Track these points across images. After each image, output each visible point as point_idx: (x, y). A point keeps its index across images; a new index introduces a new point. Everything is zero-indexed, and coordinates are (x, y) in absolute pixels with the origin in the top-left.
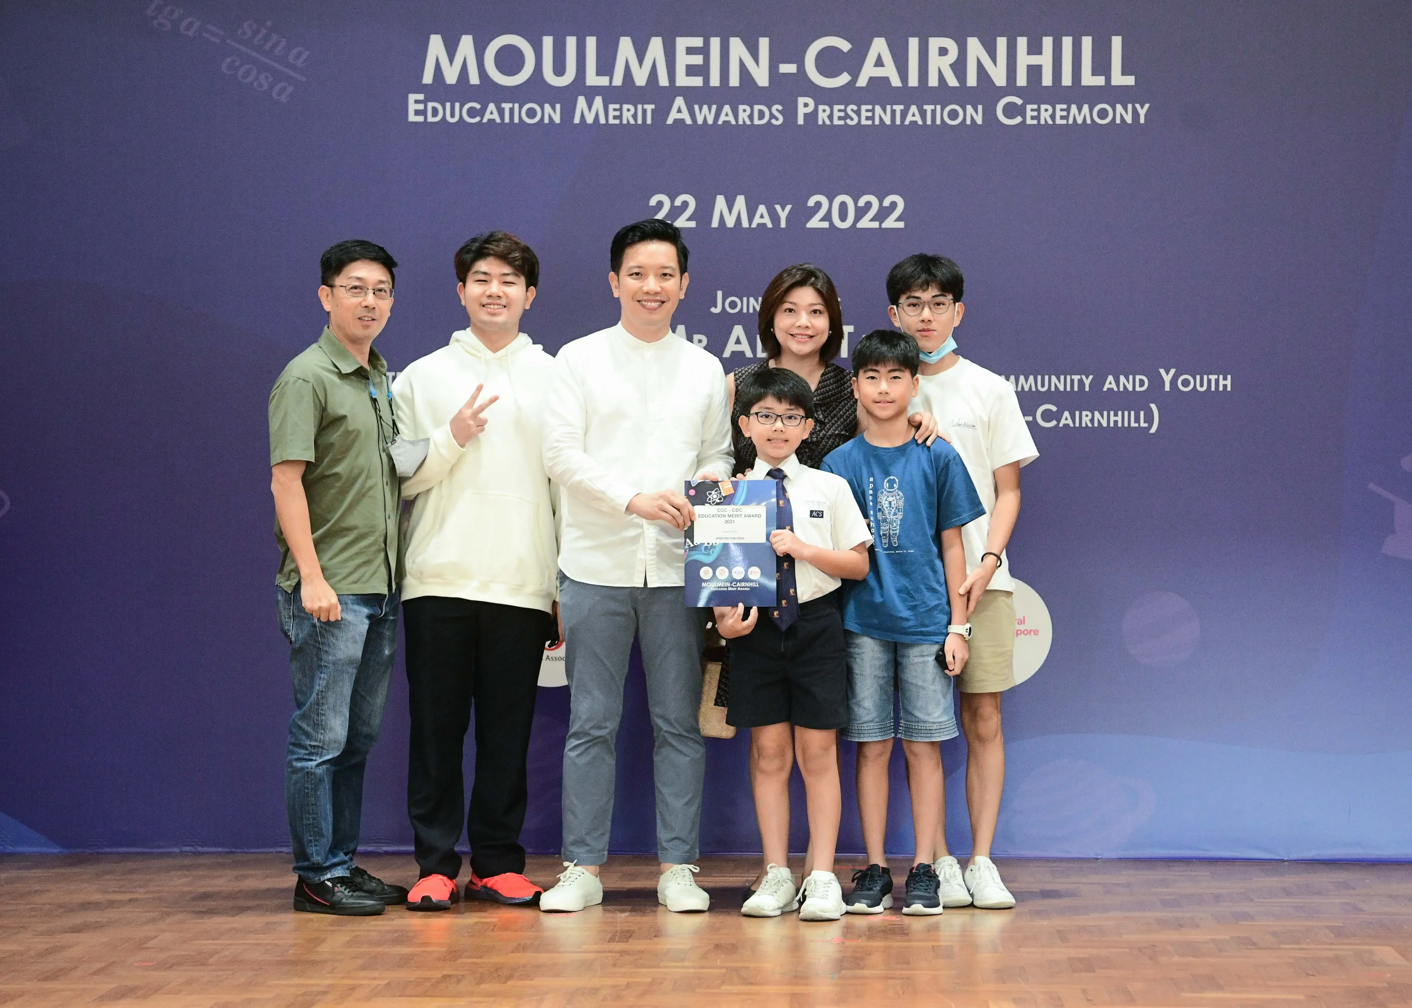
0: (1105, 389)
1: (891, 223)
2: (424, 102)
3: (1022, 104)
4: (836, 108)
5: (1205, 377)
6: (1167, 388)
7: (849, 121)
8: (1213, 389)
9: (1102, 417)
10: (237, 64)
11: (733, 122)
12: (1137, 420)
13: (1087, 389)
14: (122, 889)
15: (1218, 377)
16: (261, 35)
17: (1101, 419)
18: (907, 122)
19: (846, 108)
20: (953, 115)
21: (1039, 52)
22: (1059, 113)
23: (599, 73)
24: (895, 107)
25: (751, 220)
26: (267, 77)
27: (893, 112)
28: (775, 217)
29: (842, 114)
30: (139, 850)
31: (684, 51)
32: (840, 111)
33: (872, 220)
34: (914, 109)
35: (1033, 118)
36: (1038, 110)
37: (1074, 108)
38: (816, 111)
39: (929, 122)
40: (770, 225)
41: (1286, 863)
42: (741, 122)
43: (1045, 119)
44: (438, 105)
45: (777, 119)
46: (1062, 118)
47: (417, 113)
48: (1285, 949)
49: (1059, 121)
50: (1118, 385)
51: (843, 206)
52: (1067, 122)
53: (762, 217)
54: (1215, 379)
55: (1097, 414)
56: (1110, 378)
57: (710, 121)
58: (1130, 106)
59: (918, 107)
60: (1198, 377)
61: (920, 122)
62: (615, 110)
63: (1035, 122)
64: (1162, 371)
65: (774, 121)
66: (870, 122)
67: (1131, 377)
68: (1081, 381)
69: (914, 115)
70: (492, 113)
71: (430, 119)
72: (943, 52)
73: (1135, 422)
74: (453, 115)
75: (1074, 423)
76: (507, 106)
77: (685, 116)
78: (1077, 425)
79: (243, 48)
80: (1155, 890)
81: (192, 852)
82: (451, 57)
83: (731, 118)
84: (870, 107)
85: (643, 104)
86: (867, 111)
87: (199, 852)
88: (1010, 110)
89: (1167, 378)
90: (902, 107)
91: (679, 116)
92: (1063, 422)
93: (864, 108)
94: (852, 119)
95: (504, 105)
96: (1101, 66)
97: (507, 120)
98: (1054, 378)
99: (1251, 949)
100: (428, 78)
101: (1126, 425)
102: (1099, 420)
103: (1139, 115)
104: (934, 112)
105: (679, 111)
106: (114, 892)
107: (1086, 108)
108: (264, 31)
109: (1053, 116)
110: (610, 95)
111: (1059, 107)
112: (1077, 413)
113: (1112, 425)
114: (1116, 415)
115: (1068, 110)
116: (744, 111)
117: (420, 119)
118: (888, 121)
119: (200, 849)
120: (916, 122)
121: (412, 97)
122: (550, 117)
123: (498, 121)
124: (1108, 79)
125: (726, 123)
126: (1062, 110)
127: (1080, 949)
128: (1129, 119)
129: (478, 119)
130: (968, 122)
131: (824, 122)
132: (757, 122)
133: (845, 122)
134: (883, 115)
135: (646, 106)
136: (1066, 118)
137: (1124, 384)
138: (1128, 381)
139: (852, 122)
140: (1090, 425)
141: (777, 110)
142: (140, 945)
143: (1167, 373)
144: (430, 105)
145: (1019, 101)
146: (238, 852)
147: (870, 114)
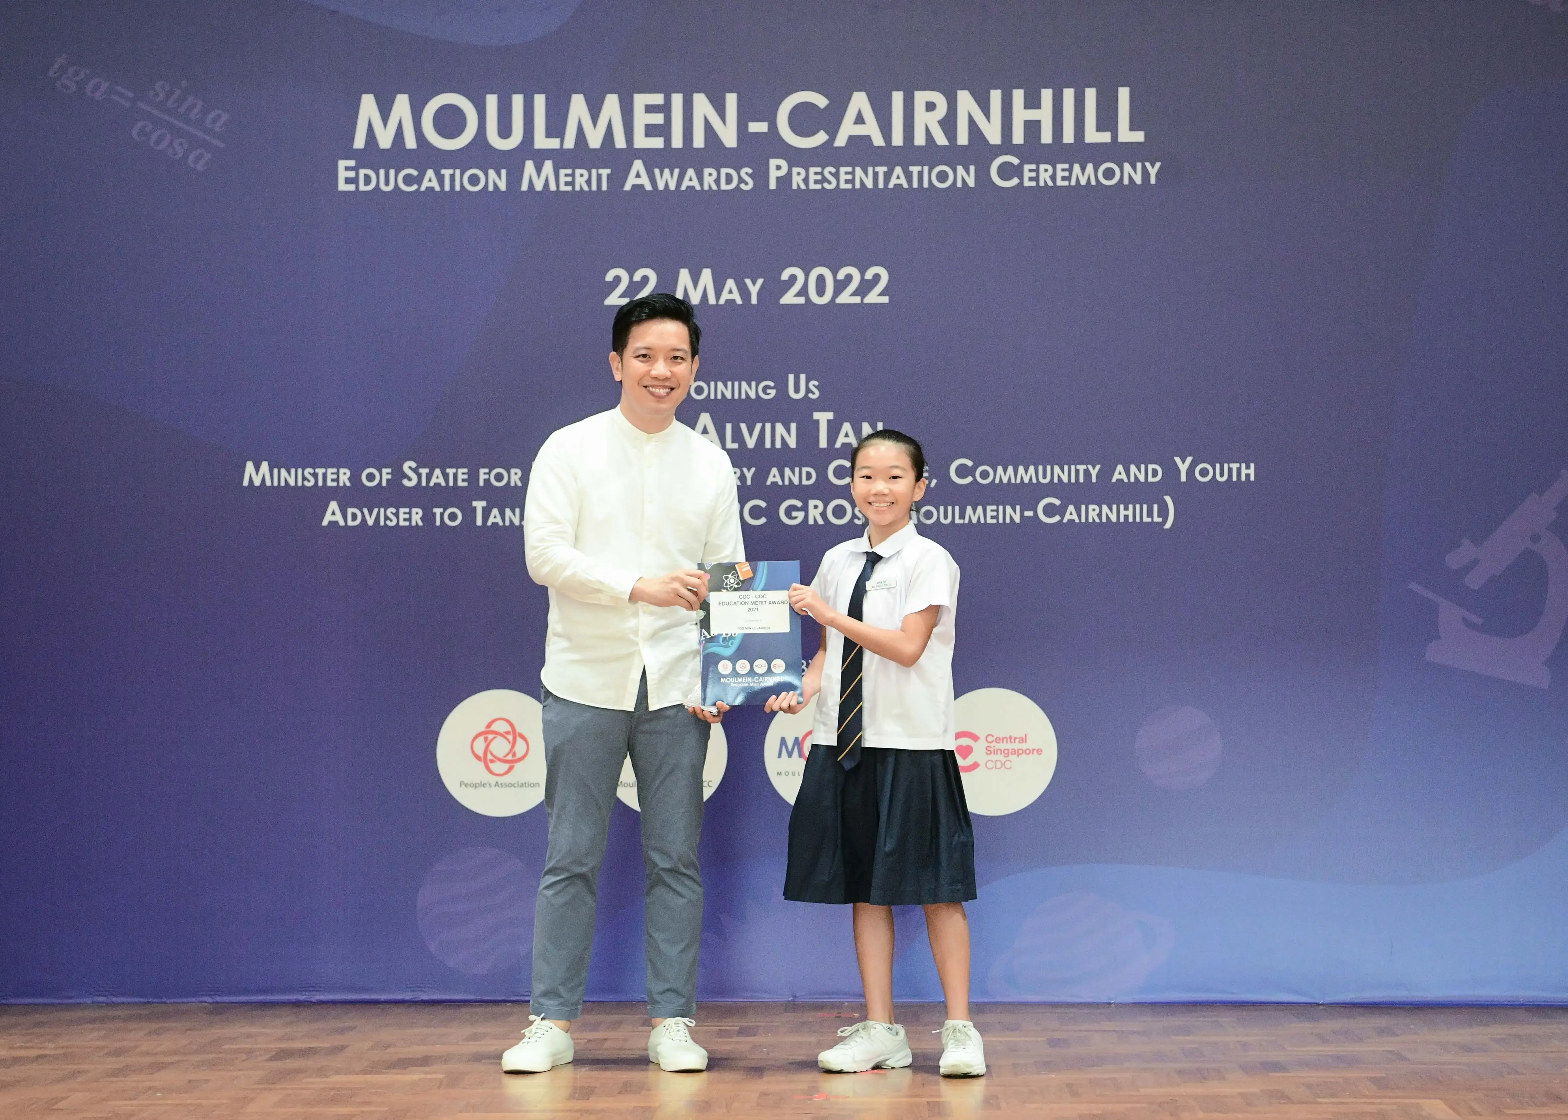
0: (1114, 480)
1: (873, 297)
2: (356, 169)
3: (1019, 164)
4: (812, 170)
5: (1226, 466)
6: (1183, 478)
7: (826, 185)
8: (1235, 478)
9: (1111, 510)
10: (148, 129)
11: (698, 188)
12: (1150, 514)
13: (1094, 480)
14: (30, 1044)
15: (1241, 465)
16: (175, 97)
17: (1111, 514)
18: (891, 186)
19: (823, 170)
20: (943, 177)
21: (1038, 106)
22: (1060, 174)
23: (549, 134)
24: (877, 169)
25: (718, 296)
26: (181, 144)
27: (876, 174)
28: (745, 293)
29: (819, 177)
30: (46, 1001)
31: (643, 109)
32: (816, 173)
33: (854, 294)
34: (898, 170)
35: (1031, 179)
36: (1037, 171)
37: (1077, 168)
38: (789, 173)
39: (915, 185)
40: (739, 301)
41: (1321, 1007)
42: (706, 188)
43: (1045, 182)
44: (370, 172)
45: (746, 184)
46: (1064, 178)
47: (348, 181)
48: (1321, 1103)
49: (1060, 183)
50: (1128, 477)
51: (821, 279)
52: (1070, 183)
53: (731, 292)
54: (1237, 468)
55: (1105, 508)
56: (1120, 468)
57: (672, 187)
58: (1139, 165)
59: (903, 169)
60: (1218, 466)
61: (906, 186)
62: (566, 175)
63: (1033, 184)
64: (1178, 460)
65: (743, 186)
66: (849, 186)
67: (1143, 467)
68: (1087, 473)
69: (898, 178)
70: (430, 180)
71: (362, 188)
72: (931, 107)
73: (1148, 516)
74: (387, 183)
75: (1079, 516)
76: (447, 173)
77: (645, 181)
78: (1083, 520)
79: (156, 112)
80: (1173, 1037)
81: (106, 1003)
82: (385, 119)
83: (695, 183)
84: (849, 169)
85: (598, 168)
86: (847, 173)
87: (113, 1002)
88: (1006, 171)
89: (1183, 467)
90: (885, 169)
91: (638, 181)
92: (1067, 517)
93: (843, 170)
94: (830, 183)
95: (443, 171)
96: (1107, 121)
97: (447, 188)
98: (1057, 469)
99: (1284, 1103)
100: (359, 142)
101: (1138, 520)
102: (1107, 515)
103: (1149, 174)
104: (921, 174)
105: (638, 175)
106: (21, 1048)
107: (1090, 167)
108: (178, 92)
109: (1053, 177)
110: (561, 158)
111: (1060, 167)
112: (1083, 507)
113: (1122, 520)
114: (1126, 509)
115: (1070, 170)
116: (710, 175)
117: (351, 187)
118: (869, 184)
119: (115, 999)
120: (901, 185)
121: (342, 164)
122: (495, 185)
123: (437, 188)
124: (1115, 136)
125: (691, 188)
126: (1063, 170)
127: (1093, 1105)
128: (1138, 179)
129: (415, 187)
130: (959, 184)
131: (798, 186)
132: (724, 187)
133: (822, 186)
134: (864, 178)
135: (601, 171)
136: (1068, 178)
137: (1135, 475)
138: (1140, 471)
139: (830, 186)
140: (1097, 520)
141: (747, 173)
142: (50, 1106)
143: (1183, 462)
144: (362, 172)
145: (1015, 161)
146: (157, 1003)
147: (849, 177)
